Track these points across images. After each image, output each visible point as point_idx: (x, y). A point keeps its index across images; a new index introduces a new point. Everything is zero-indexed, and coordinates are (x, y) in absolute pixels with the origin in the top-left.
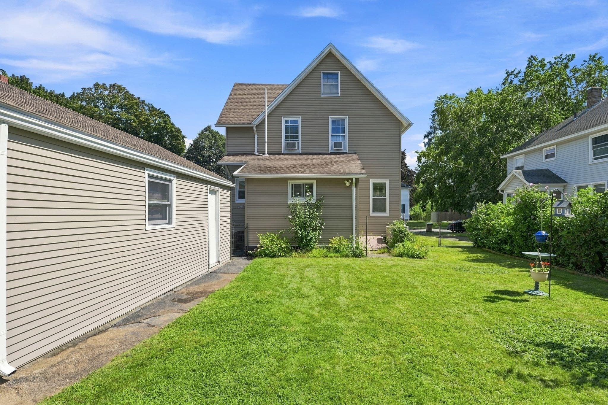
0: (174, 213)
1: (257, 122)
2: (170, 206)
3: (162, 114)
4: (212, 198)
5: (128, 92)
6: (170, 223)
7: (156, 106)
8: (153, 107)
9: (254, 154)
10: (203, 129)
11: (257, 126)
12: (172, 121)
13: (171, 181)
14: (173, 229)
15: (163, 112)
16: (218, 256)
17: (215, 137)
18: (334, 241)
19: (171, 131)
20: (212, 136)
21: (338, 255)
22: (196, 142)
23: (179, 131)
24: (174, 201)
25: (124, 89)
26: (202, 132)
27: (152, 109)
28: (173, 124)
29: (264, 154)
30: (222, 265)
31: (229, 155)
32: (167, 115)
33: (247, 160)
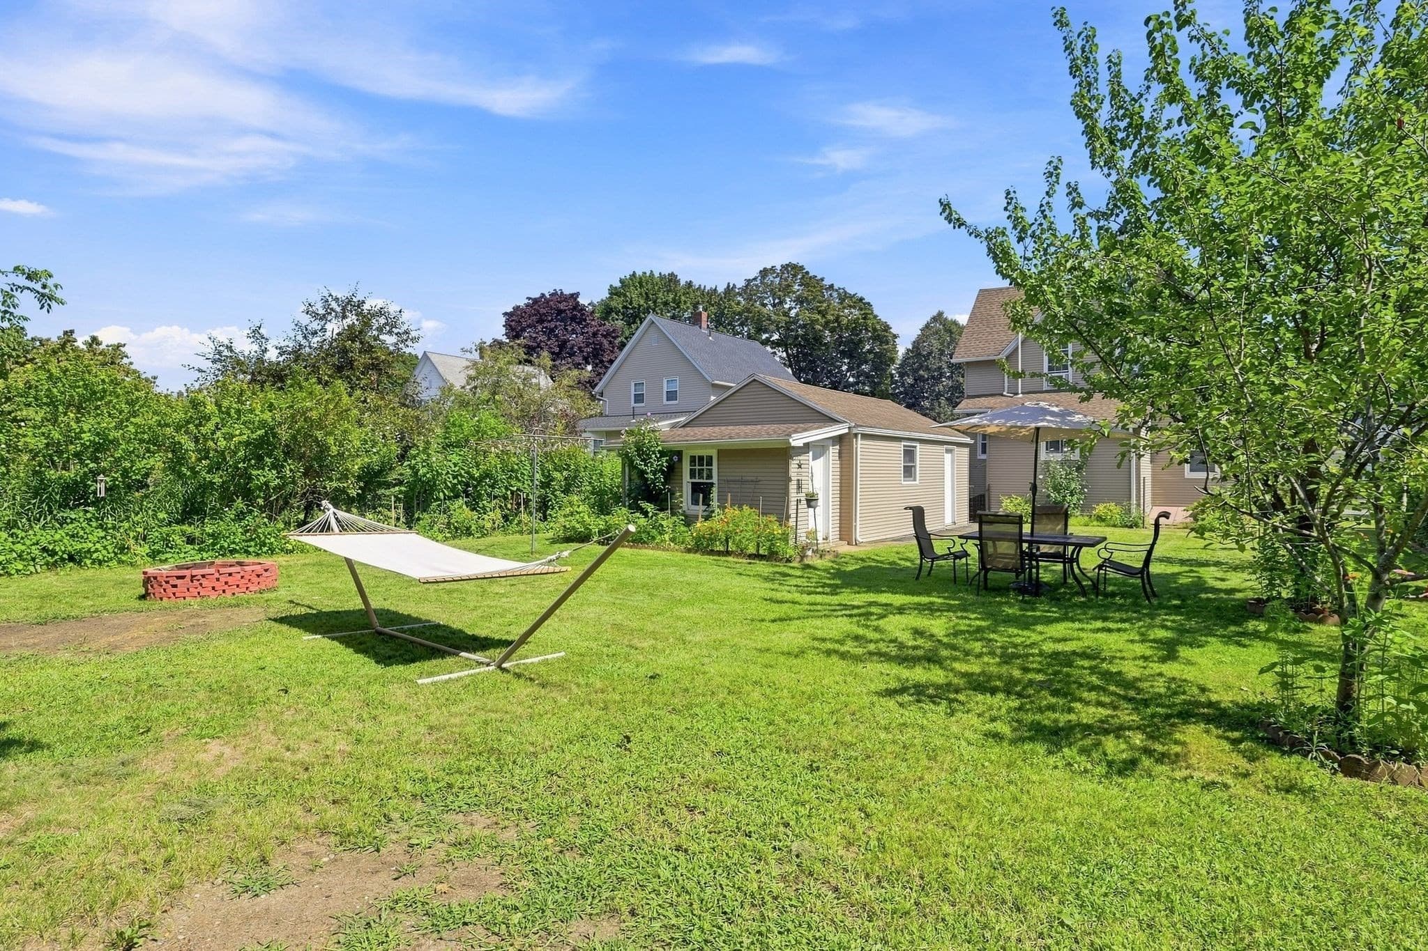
0: (918, 473)
1: (1007, 352)
2: (915, 466)
3: (861, 304)
4: (948, 457)
5: (807, 273)
6: (915, 480)
7: (851, 291)
8: (845, 292)
9: (1002, 395)
10: (929, 319)
11: (1007, 358)
12: (875, 312)
13: (915, 447)
14: (916, 486)
15: (861, 299)
16: (953, 516)
17: (951, 332)
18: (1100, 509)
19: (875, 330)
20: (946, 330)
21: (1103, 524)
22: (917, 344)
23: (887, 328)
24: (918, 462)
25: (802, 268)
26: (927, 326)
27: (844, 296)
28: (876, 317)
29: (1017, 394)
30: (957, 526)
31: (970, 397)
32: (869, 304)
33: (991, 405)
